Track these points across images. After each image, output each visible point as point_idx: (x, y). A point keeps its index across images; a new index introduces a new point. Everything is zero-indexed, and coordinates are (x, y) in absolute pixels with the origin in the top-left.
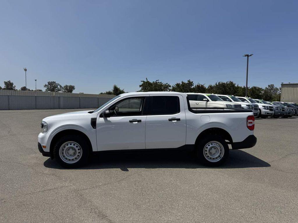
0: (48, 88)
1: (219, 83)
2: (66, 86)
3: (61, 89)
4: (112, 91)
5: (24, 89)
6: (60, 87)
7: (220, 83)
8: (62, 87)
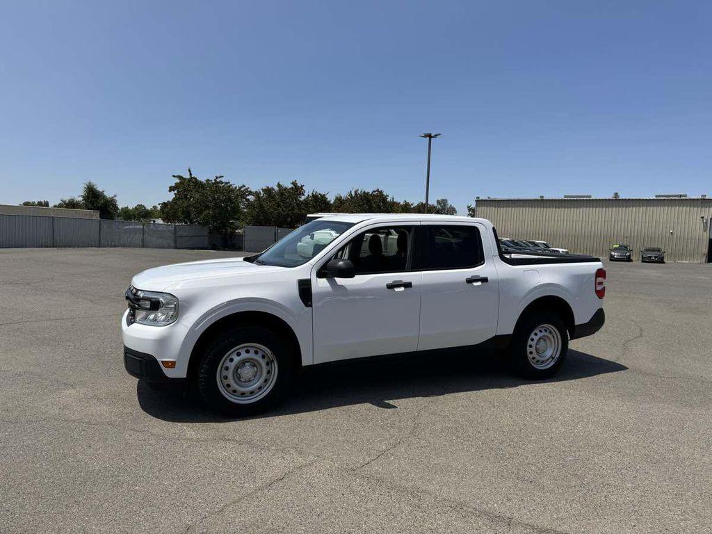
1: (356, 192)
4: (81, 199)
7: (359, 192)
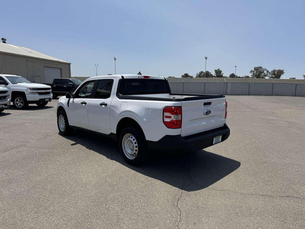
0: (254, 74)
2: (274, 71)
3: (267, 74)
5: (233, 76)
6: (267, 72)
8: (269, 72)
